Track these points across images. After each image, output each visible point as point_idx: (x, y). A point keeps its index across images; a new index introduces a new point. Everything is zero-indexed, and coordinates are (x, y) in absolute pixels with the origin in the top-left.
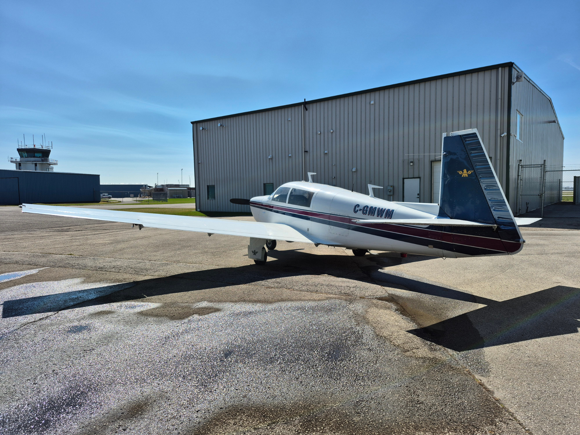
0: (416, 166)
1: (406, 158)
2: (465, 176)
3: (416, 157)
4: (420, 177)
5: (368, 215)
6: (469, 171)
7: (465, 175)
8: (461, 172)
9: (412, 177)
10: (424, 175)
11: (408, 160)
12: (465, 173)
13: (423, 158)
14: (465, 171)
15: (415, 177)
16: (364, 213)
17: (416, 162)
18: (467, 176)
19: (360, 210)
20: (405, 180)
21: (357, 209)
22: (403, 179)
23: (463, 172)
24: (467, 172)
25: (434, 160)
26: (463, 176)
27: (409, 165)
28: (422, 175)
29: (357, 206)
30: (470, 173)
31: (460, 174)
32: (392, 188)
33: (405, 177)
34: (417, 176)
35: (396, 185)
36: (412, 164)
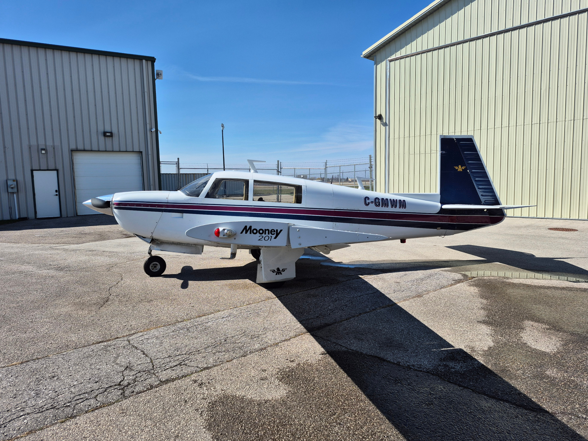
0: (50, 155)
1: (33, 142)
2: (460, 171)
3: (49, 143)
4: (57, 168)
5: (382, 207)
6: (463, 167)
7: (460, 169)
8: (457, 167)
9: (46, 169)
10: (63, 167)
11: (38, 146)
12: (460, 168)
13: (60, 144)
14: (460, 166)
15: (49, 169)
16: (376, 205)
17: (50, 150)
18: (462, 171)
19: (372, 202)
20: (34, 172)
21: (367, 201)
22: (32, 171)
23: (458, 167)
24: (462, 167)
25: (75, 150)
26: (458, 170)
27: (40, 154)
28: (60, 167)
29: (367, 199)
30: (464, 169)
31: (456, 169)
32: (15, 183)
33: (34, 169)
34: (54, 168)
35: (20, 178)
36: (43, 152)
